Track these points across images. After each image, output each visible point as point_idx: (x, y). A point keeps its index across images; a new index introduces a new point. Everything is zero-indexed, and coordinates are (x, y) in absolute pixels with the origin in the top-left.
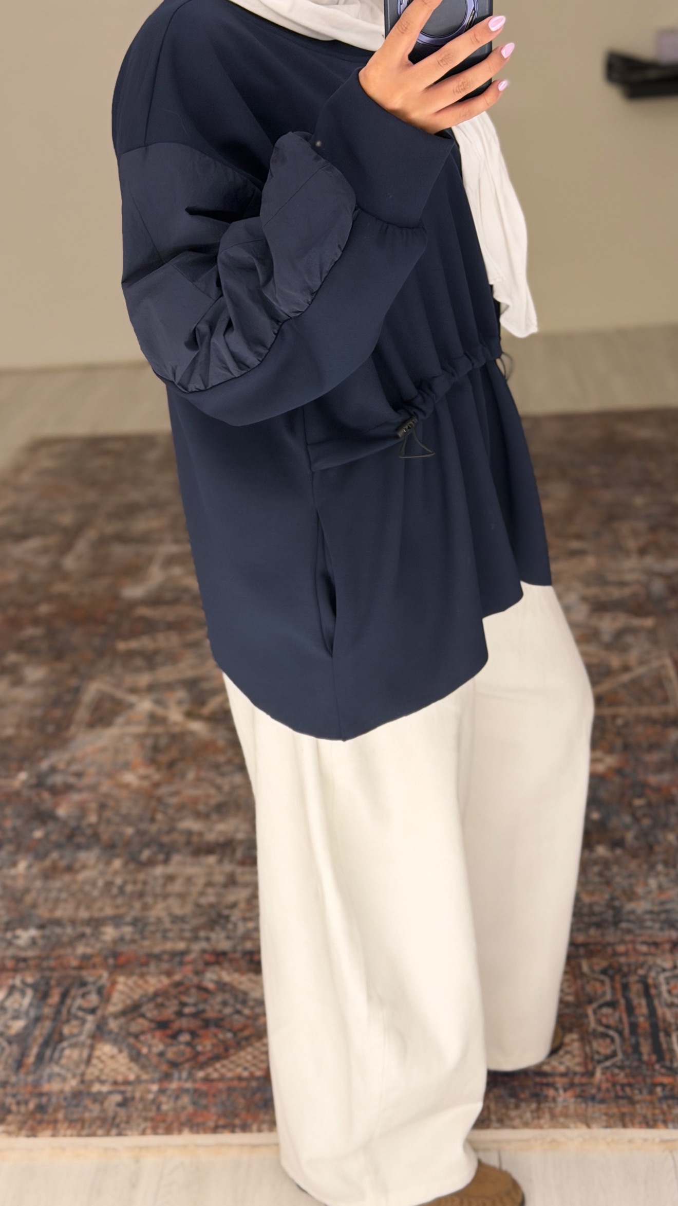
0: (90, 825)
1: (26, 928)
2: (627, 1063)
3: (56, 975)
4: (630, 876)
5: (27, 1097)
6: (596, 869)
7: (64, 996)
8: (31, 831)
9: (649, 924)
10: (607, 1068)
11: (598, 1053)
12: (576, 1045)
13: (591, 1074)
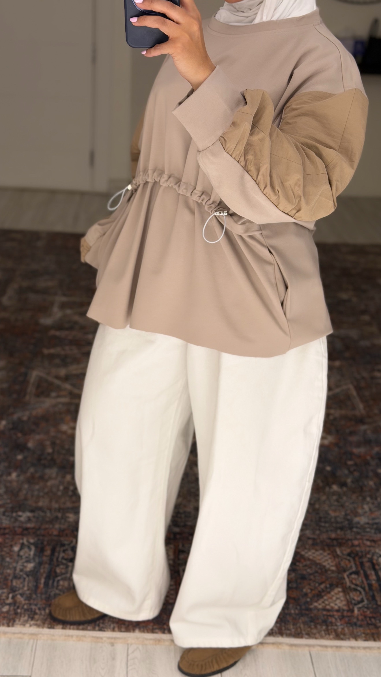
0: (49, 454)
1: (24, 511)
2: (370, 606)
3: (46, 539)
4: (353, 503)
5: (44, 606)
6: (335, 498)
7: (53, 551)
8: (15, 455)
9: (368, 530)
10: (360, 608)
11: (354, 599)
12: (341, 594)
13: (352, 611)
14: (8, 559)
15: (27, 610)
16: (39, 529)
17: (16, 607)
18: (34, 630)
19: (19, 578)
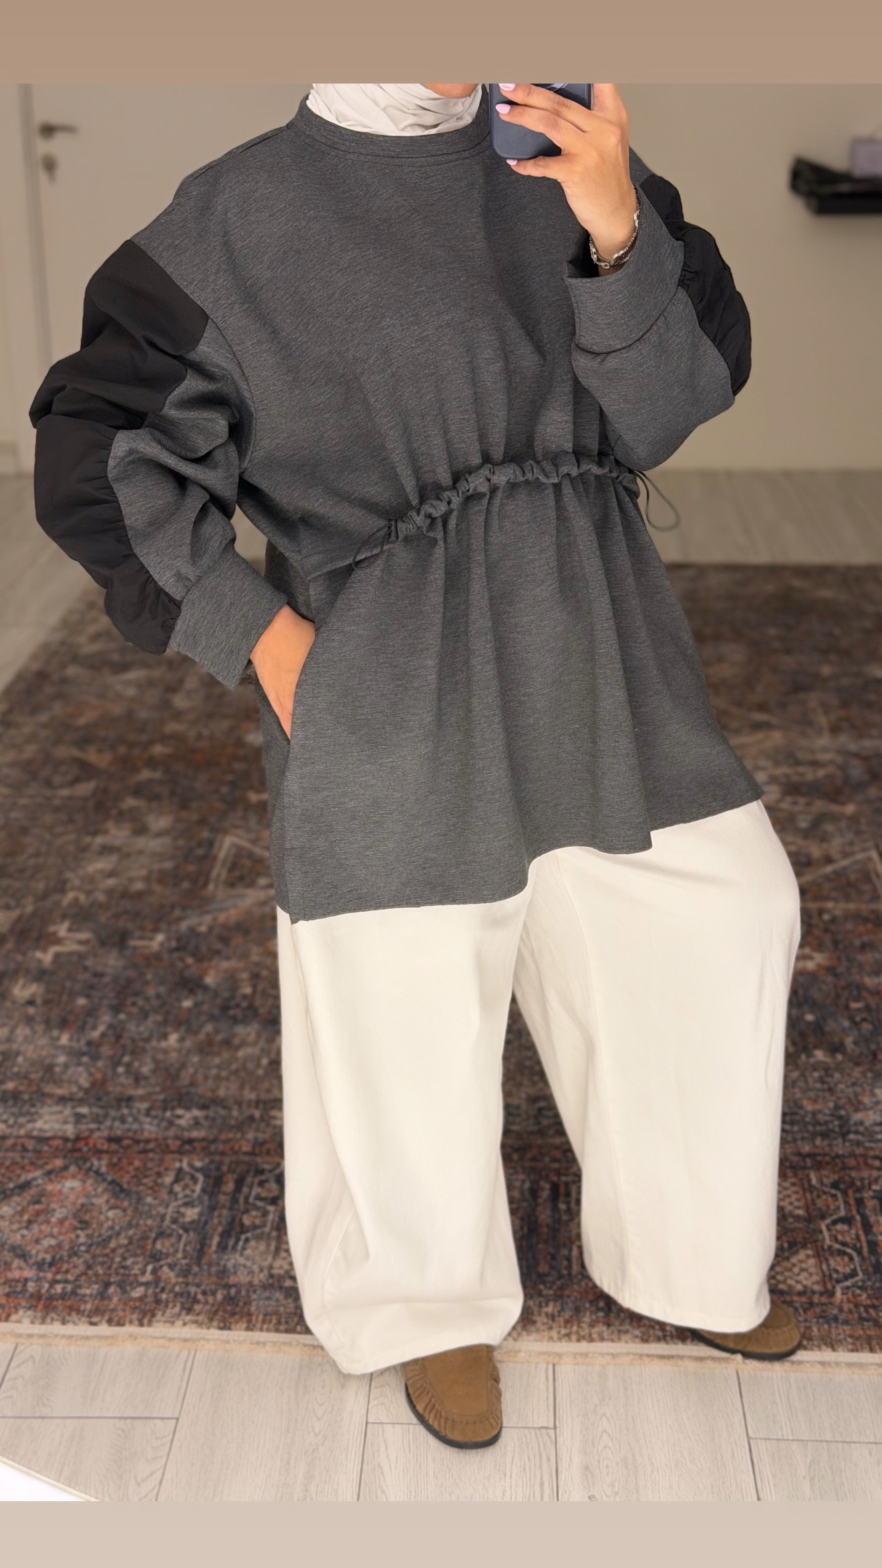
0: (245, 997)
1: (188, 1108)
2: (869, 1283)
3: (227, 1160)
5: (213, 1287)
7: (239, 1183)
8: (179, 1000)
10: (848, 1288)
11: (836, 1271)
12: (812, 1261)
13: (832, 1294)
14: (149, 1200)
15: (182, 1295)
16: (215, 1140)
17: (158, 1290)
18: (191, 1331)
19: (170, 1235)
